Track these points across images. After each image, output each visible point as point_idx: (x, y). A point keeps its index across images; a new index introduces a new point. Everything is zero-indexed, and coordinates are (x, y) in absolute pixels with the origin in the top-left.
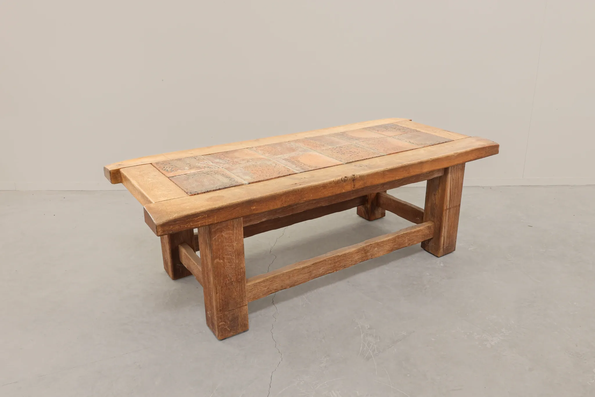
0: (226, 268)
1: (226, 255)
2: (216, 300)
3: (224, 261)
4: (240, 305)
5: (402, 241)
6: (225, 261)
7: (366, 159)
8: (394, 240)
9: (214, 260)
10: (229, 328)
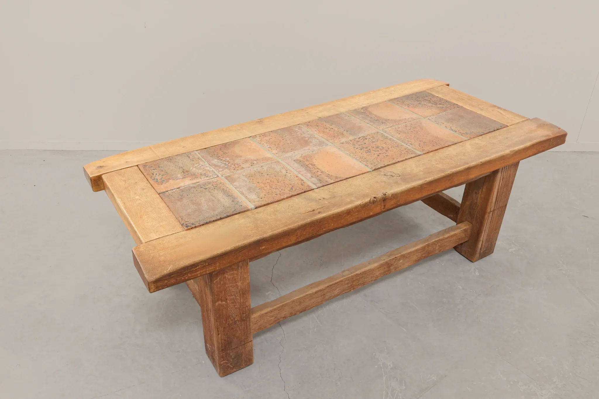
0: (228, 309)
1: (229, 296)
2: (218, 342)
3: (226, 302)
4: (244, 342)
5: (432, 249)
6: (228, 302)
7: (399, 162)
8: (423, 249)
9: (216, 303)
10: (232, 365)
